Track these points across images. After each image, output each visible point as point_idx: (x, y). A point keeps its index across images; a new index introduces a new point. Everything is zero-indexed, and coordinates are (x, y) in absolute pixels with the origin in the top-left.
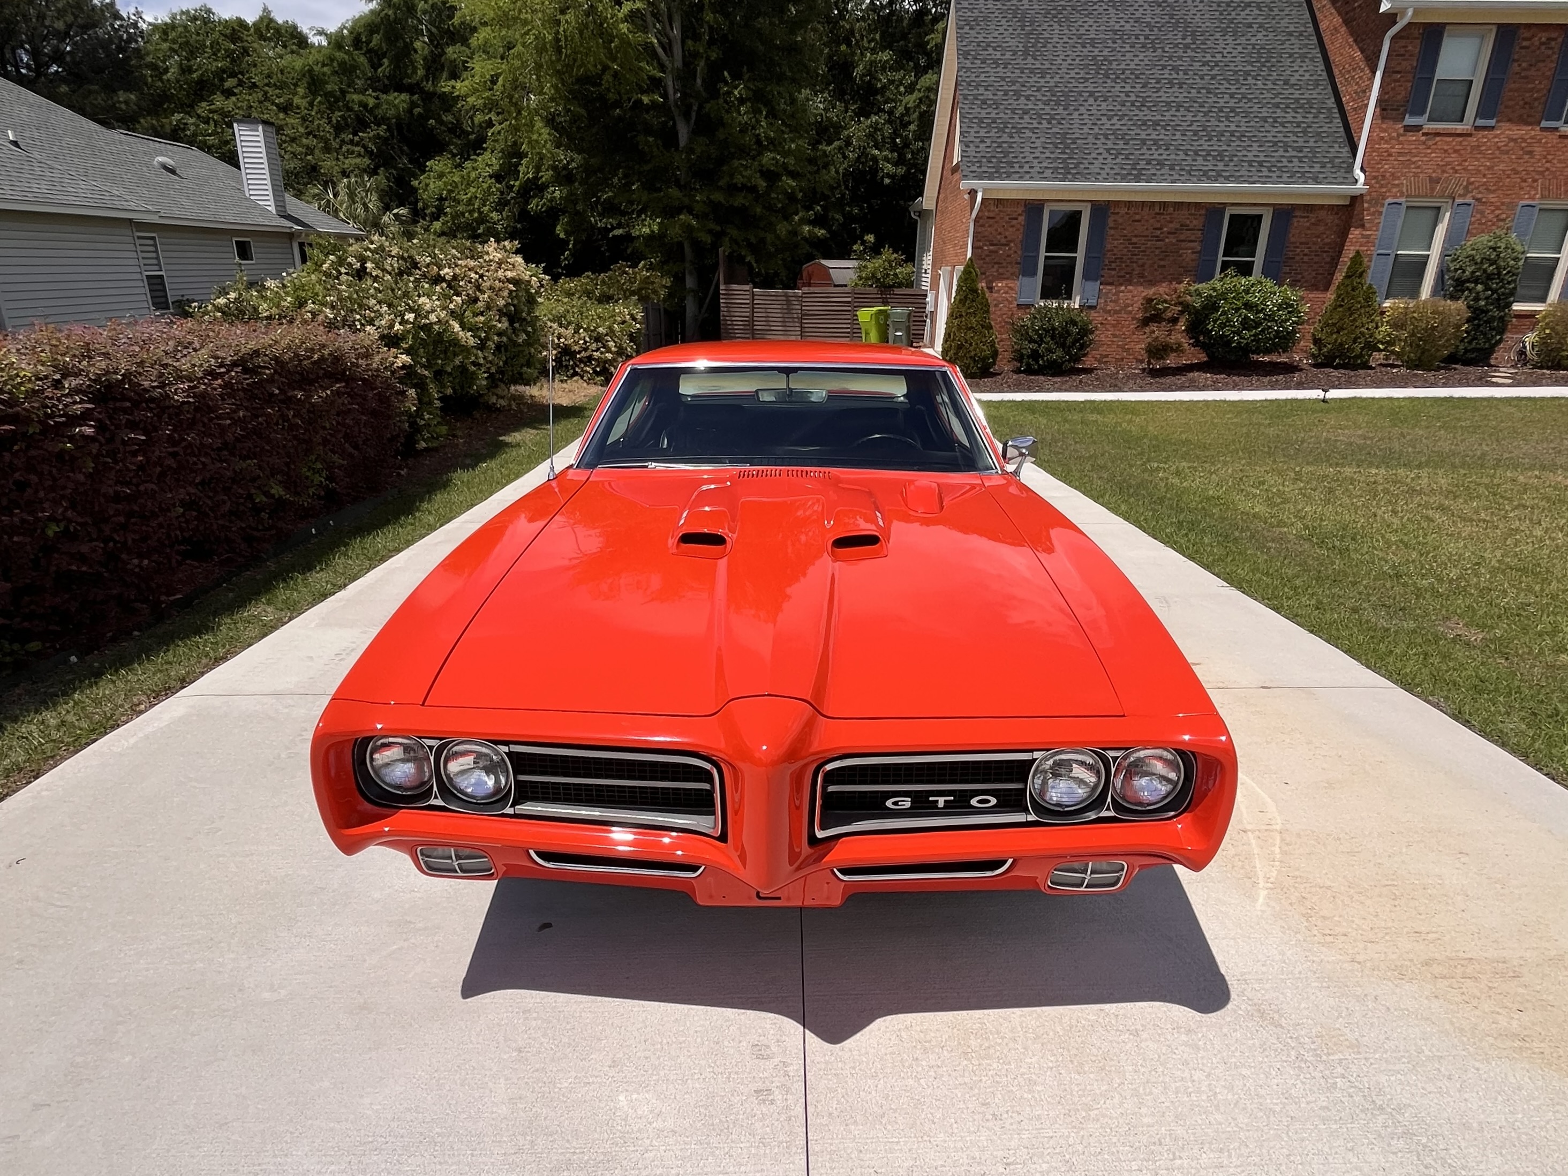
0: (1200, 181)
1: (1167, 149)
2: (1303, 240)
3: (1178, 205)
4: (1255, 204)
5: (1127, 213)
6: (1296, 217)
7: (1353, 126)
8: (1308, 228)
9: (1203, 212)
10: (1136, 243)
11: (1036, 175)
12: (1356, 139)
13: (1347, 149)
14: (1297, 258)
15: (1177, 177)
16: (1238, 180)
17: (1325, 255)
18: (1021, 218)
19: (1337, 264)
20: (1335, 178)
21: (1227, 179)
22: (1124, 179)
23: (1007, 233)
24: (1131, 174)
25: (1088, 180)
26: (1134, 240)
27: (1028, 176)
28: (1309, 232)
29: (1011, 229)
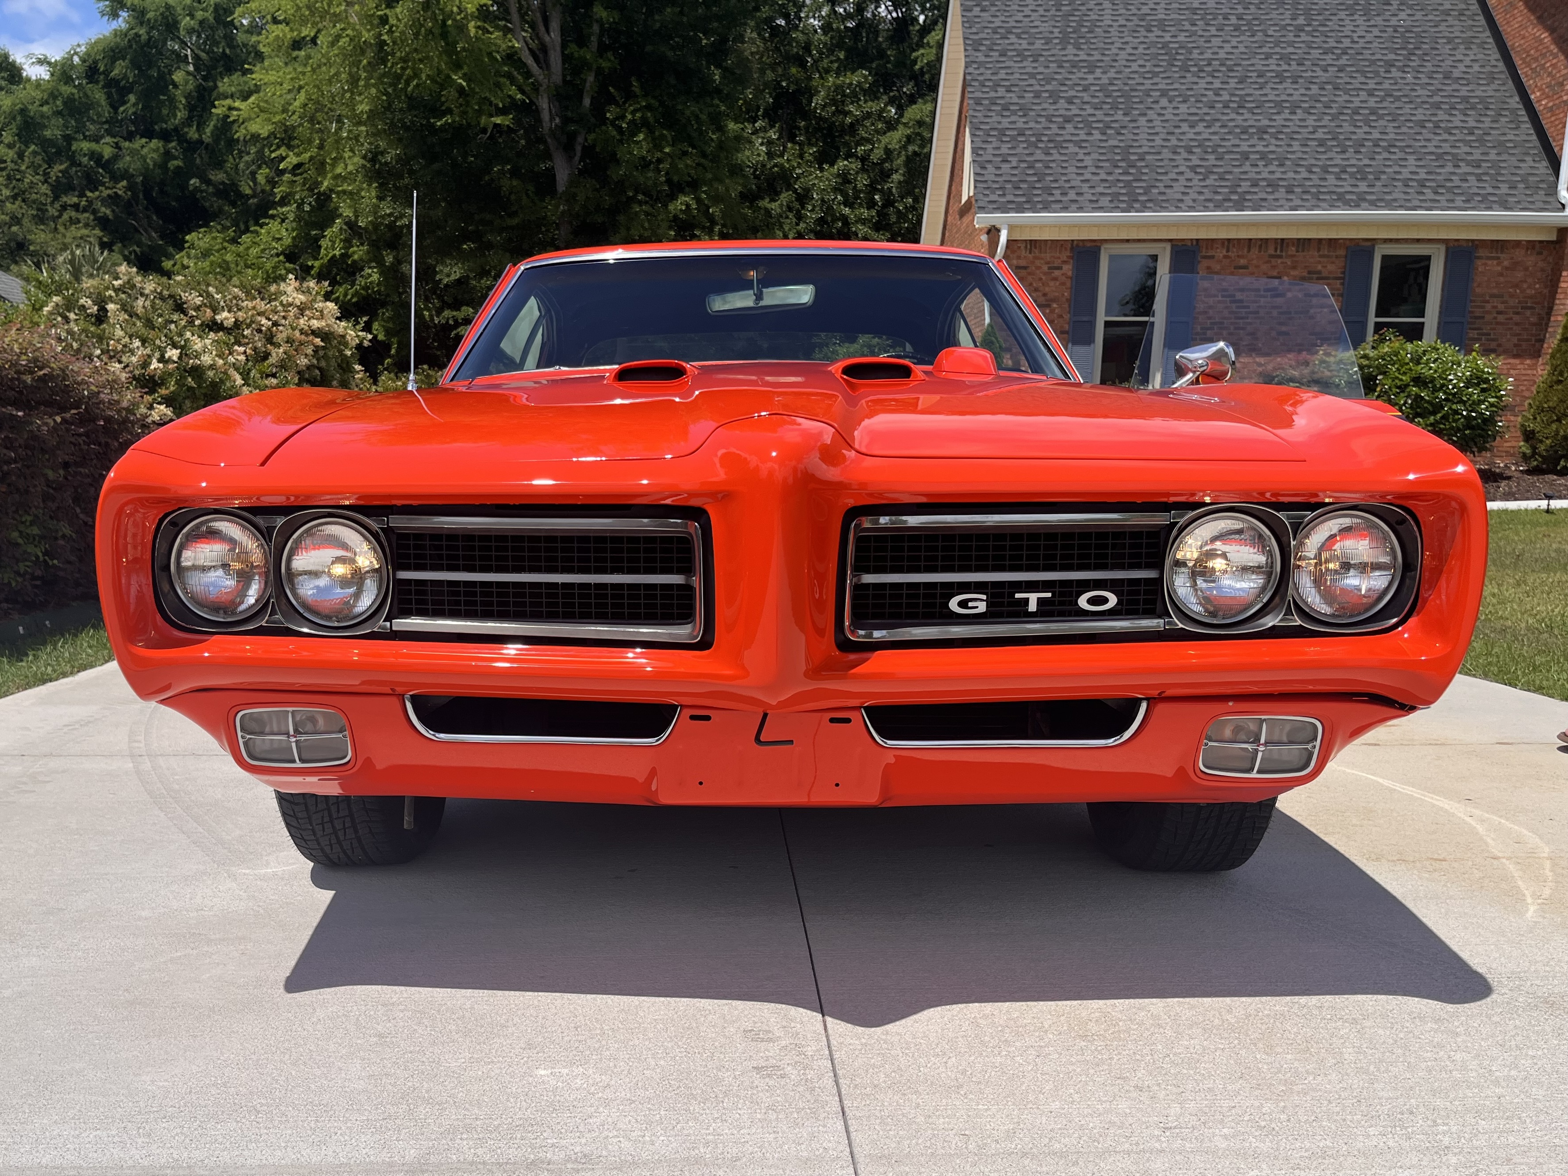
0: (1332, 207)
1: (1281, 165)
2: (1495, 291)
3: (1303, 244)
4: (1418, 241)
5: (1225, 257)
6: (1479, 258)
7: (1550, 132)
8: (1501, 274)
9: (1342, 252)
10: (1241, 301)
11: (1087, 204)
12: (1556, 149)
13: (1545, 163)
14: (1488, 317)
15: (1299, 202)
16: (1389, 205)
17: (1528, 313)
18: (1068, 269)
19: (1547, 325)
20: (1532, 202)
21: (1374, 205)
22: (1218, 207)
23: (1047, 289)
24: (1230, 200)
25: (1165, 209)
26: (1239, 296)
27: (1074, 206)
28: (1502, 279)
29: (1052, 283)
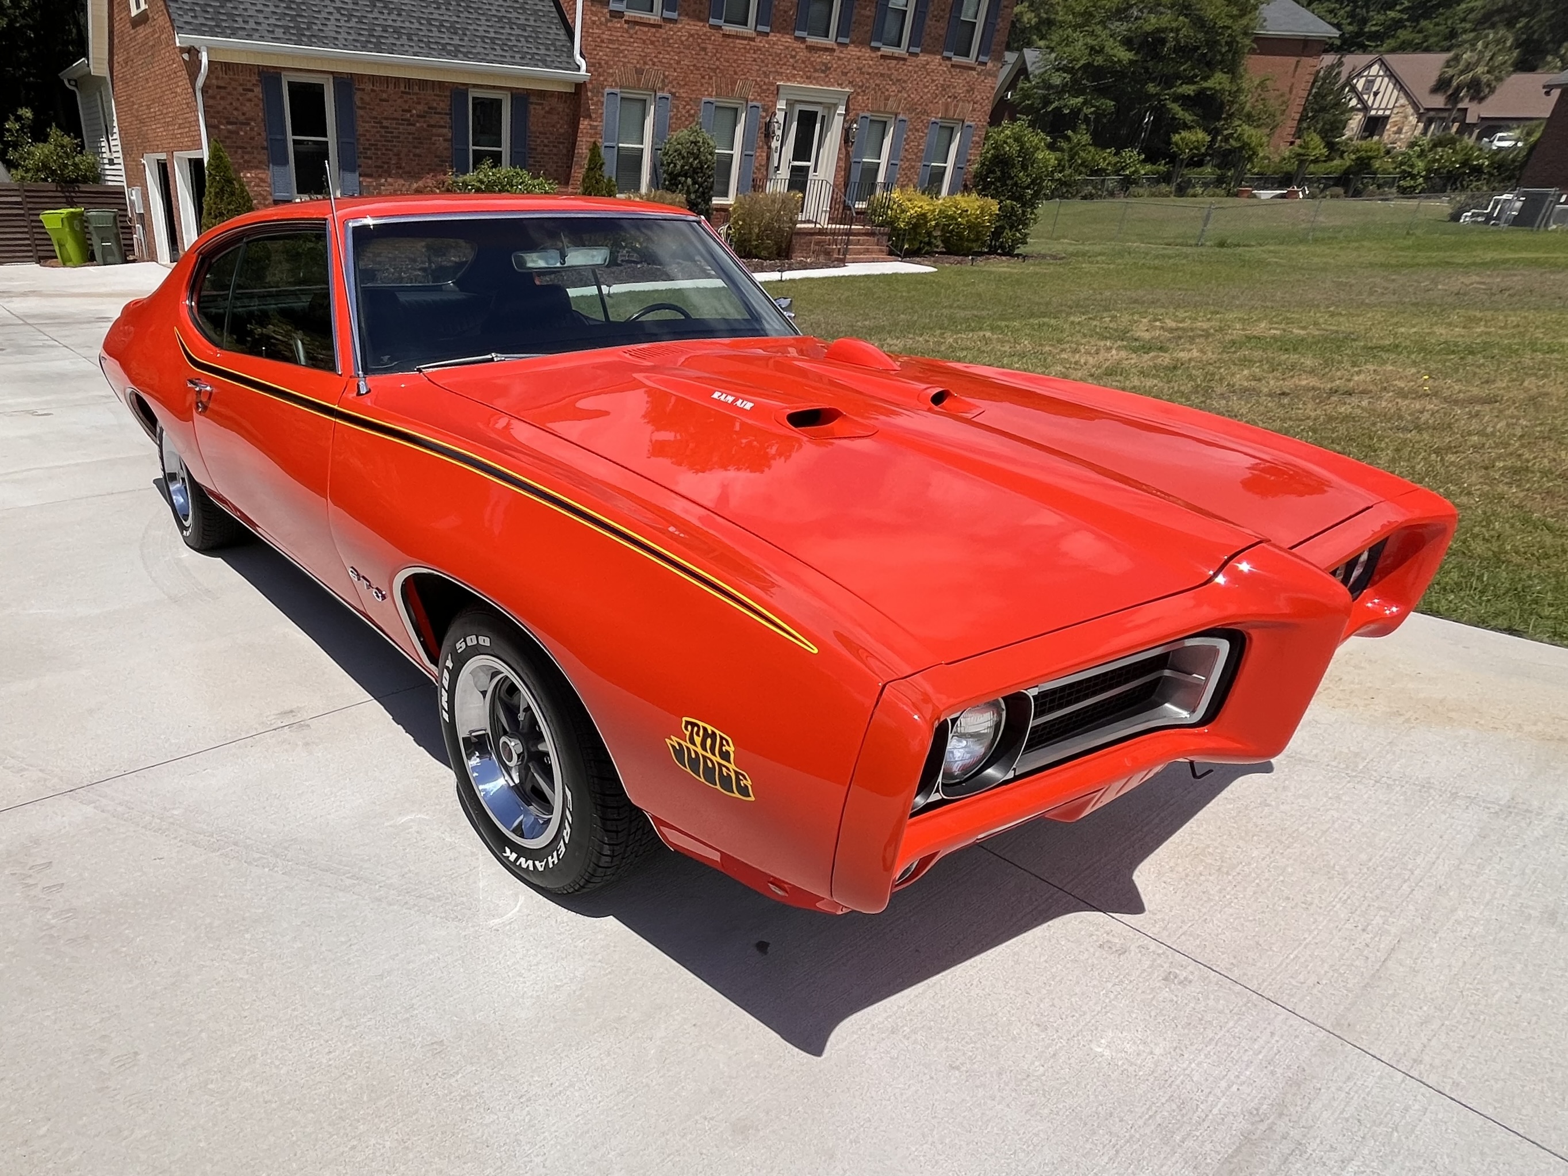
0: (440, 56)
2: (541, 129)
3: (423, 83)
4: (494, 87)
5: (373, 90)
6: (532, 103)
8: (544, 117)
9: (448, 93)
10: (387, 128)
11: (266, 34)
14: (539, 149)
15: (416, 49)
16: (476, 57)
17: (561, 146)
19: (573, 157)
20: (560, 62)
21: (466, 56)
22: (364, 48)
23: (245, 109)
24: (371, 42)
25: (326, 45)
27: (256, 35)
28: (545, 121)
29: (248, 104)
